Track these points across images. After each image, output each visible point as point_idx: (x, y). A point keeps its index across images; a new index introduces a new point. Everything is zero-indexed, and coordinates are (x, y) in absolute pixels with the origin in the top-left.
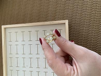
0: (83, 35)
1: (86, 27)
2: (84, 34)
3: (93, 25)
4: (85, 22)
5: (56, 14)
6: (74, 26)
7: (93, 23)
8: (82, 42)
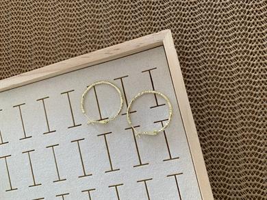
0: (234, 75)
1: (236, 46)
2: (233, 70)
3: (259, 32)
4: (230, 29)
5: (126, 23)
6: (195, 50)
7: (258, 26)
8: (236, 99)
